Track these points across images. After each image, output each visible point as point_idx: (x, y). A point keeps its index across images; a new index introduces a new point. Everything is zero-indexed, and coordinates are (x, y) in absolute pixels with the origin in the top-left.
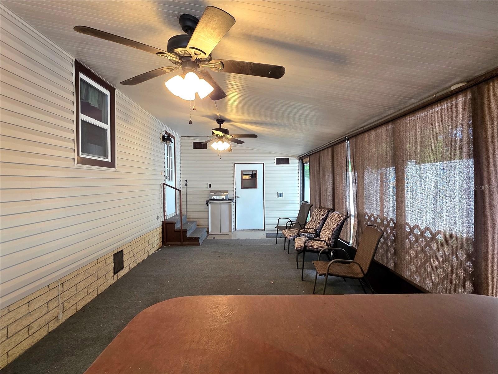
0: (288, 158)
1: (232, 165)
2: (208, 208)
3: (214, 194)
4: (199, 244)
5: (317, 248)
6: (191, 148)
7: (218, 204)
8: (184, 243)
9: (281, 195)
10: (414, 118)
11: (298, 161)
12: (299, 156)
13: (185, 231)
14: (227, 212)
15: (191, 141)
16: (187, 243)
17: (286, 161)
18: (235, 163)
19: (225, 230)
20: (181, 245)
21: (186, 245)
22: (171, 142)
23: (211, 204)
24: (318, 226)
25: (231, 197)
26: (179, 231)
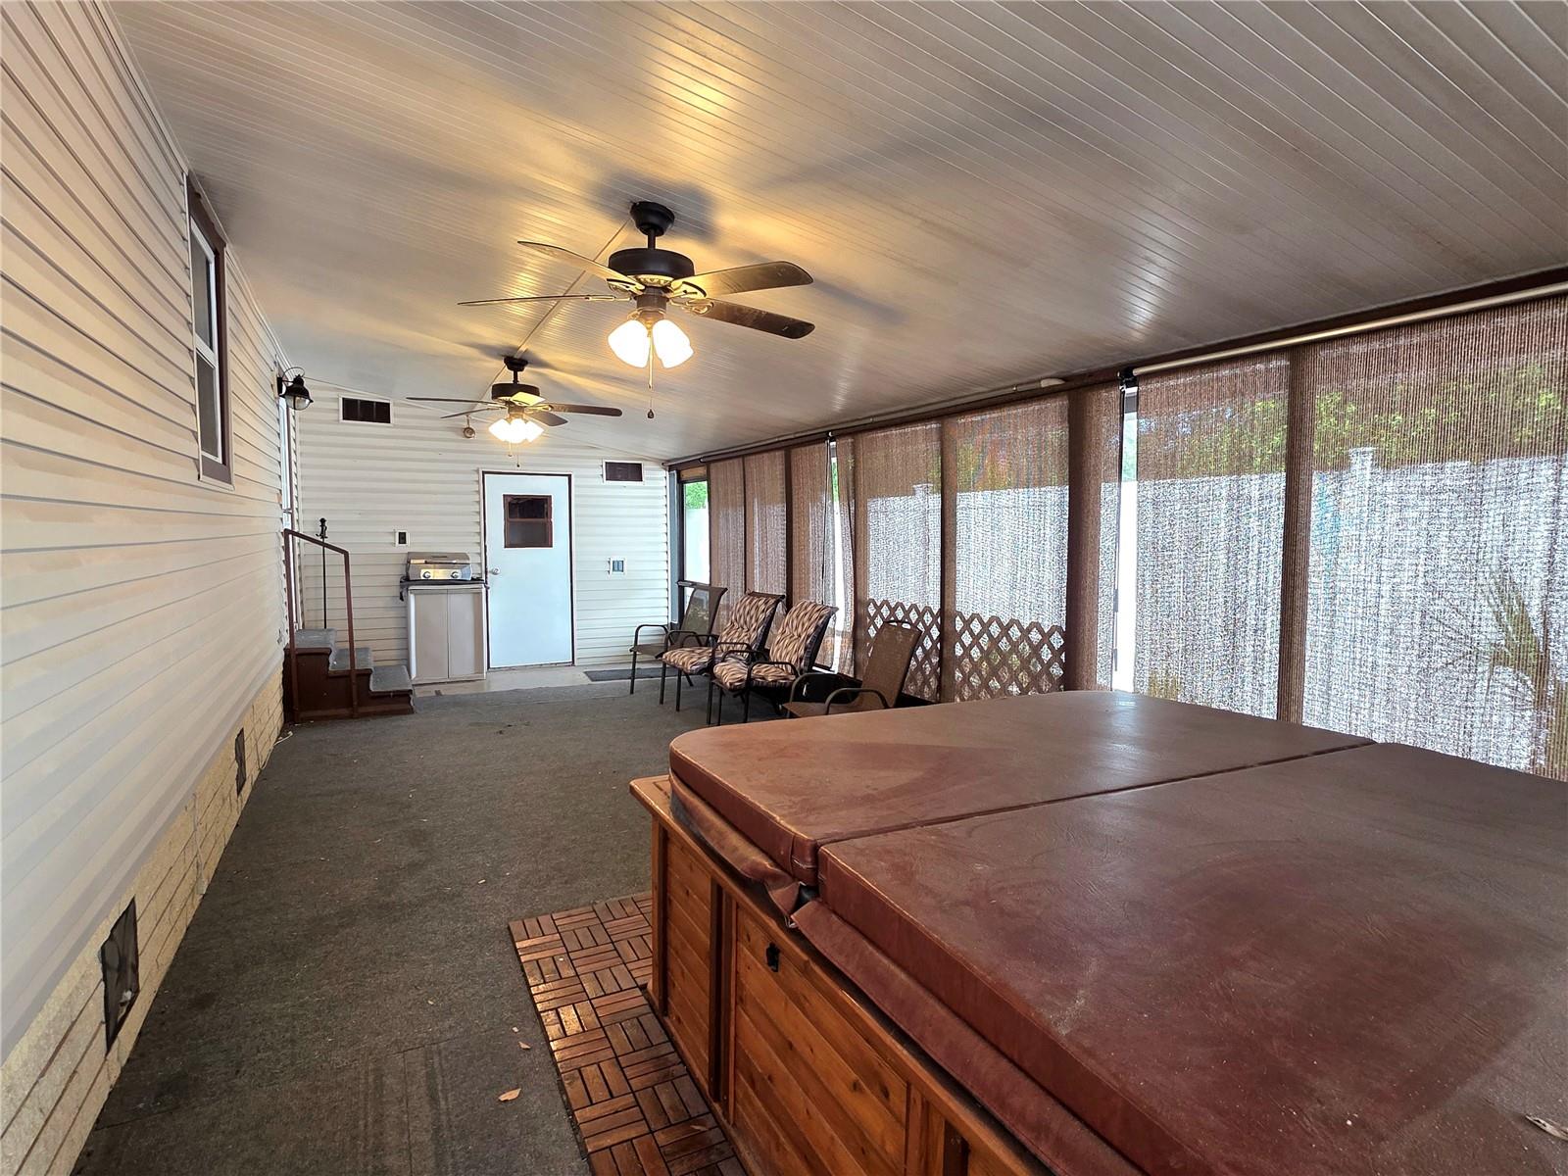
0: (640, 465)
1: (475, 477)
2: (406, 608)
3: (426, 563)
4: (411, 711)
5: (775, 681)
6: (333, 416)
7: (432, 593)
8: (362, 710)
9: (618, 566)
10: (979, 418)
11: (664, 473)
12: (669, 461)
13: (364, 675)
14: (469, 617)
15: (334, 395)
16: (371, 709)
17: (633, 472)
18: (484, 473)
19: (462, 668)
20: (351, 717)
21: (366, 716)
22: (307, 401)
23: (415, 595)
24: (754, 635)
25: (473, 571)
26: (344, 677)
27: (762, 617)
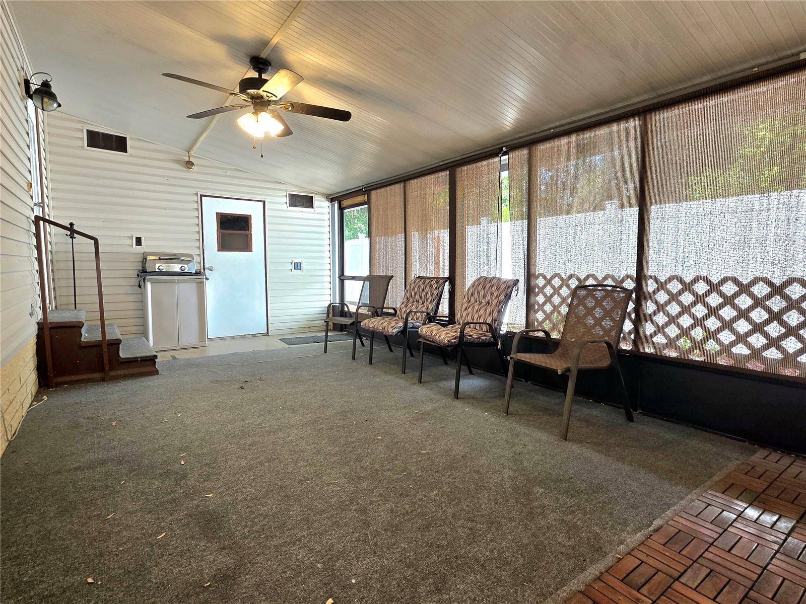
0: (312, 197)
1: (195, 198)
2: (143, 295)
3: (160, 259)
4: (156, 372)
5: (478, 338)
6: (80, 143)
7: (166, 282)
8: (113, 373)
9: (298, 266)
11: (327, 204)
12: (330, 195)
13: (114, 344)
14: (194, 300)
15: (79, 126)
16: (119, 372)
17: (308, 202)
18: (201, 196)
19: (190, 338)
20: (103, 380)
21: (116, 379)
23: (151, 283)
25: (192, 268)
26: (96, 346)
27: (435, 293)
